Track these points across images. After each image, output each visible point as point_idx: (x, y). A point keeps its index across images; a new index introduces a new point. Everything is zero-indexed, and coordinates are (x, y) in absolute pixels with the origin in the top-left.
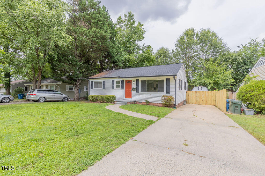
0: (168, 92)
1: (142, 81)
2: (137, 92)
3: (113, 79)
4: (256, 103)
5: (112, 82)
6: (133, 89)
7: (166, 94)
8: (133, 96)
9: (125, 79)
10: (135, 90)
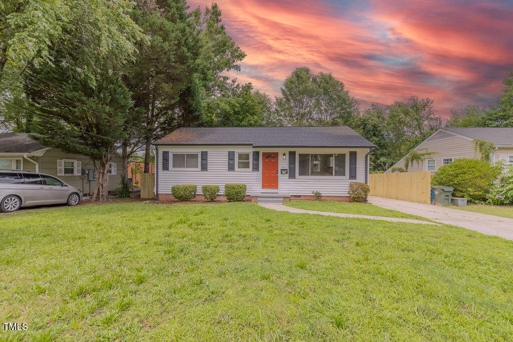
0: (353, 176)
1: (300, 155)
2: (292, 176)
3: (231, 149)
4: (469, 189)
5: (229, 154)
6: (281, 170)
7: (350, 179)
8: (281, 185)
9: (262, 151)
10: (287, 173)
